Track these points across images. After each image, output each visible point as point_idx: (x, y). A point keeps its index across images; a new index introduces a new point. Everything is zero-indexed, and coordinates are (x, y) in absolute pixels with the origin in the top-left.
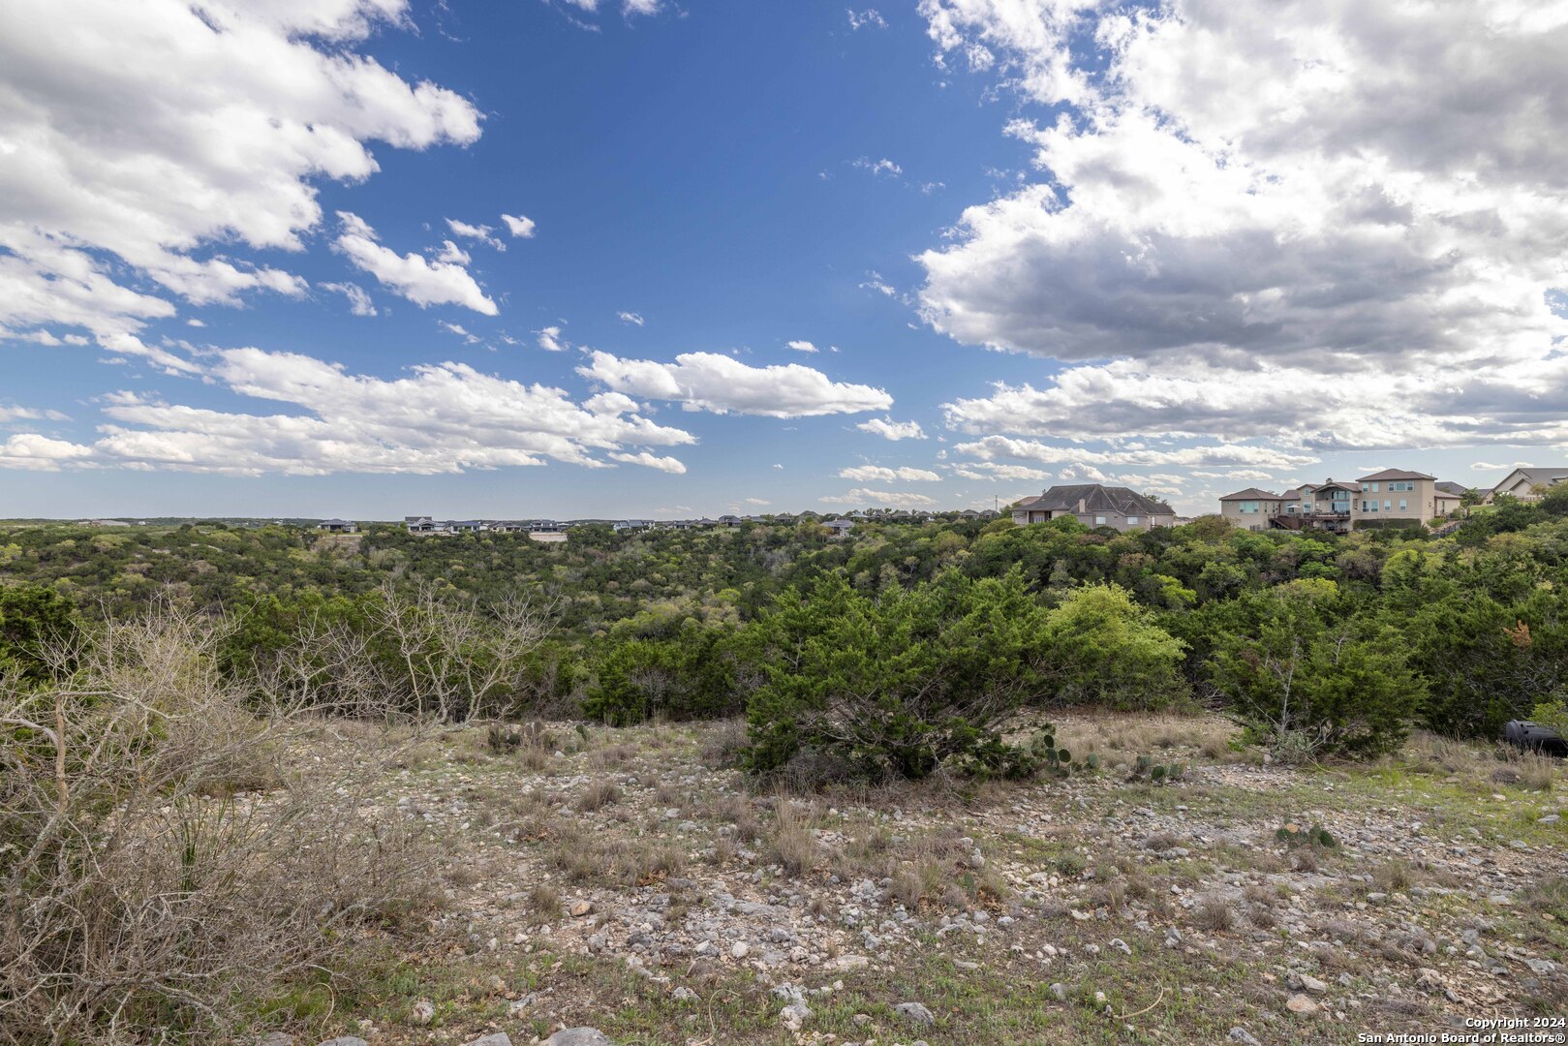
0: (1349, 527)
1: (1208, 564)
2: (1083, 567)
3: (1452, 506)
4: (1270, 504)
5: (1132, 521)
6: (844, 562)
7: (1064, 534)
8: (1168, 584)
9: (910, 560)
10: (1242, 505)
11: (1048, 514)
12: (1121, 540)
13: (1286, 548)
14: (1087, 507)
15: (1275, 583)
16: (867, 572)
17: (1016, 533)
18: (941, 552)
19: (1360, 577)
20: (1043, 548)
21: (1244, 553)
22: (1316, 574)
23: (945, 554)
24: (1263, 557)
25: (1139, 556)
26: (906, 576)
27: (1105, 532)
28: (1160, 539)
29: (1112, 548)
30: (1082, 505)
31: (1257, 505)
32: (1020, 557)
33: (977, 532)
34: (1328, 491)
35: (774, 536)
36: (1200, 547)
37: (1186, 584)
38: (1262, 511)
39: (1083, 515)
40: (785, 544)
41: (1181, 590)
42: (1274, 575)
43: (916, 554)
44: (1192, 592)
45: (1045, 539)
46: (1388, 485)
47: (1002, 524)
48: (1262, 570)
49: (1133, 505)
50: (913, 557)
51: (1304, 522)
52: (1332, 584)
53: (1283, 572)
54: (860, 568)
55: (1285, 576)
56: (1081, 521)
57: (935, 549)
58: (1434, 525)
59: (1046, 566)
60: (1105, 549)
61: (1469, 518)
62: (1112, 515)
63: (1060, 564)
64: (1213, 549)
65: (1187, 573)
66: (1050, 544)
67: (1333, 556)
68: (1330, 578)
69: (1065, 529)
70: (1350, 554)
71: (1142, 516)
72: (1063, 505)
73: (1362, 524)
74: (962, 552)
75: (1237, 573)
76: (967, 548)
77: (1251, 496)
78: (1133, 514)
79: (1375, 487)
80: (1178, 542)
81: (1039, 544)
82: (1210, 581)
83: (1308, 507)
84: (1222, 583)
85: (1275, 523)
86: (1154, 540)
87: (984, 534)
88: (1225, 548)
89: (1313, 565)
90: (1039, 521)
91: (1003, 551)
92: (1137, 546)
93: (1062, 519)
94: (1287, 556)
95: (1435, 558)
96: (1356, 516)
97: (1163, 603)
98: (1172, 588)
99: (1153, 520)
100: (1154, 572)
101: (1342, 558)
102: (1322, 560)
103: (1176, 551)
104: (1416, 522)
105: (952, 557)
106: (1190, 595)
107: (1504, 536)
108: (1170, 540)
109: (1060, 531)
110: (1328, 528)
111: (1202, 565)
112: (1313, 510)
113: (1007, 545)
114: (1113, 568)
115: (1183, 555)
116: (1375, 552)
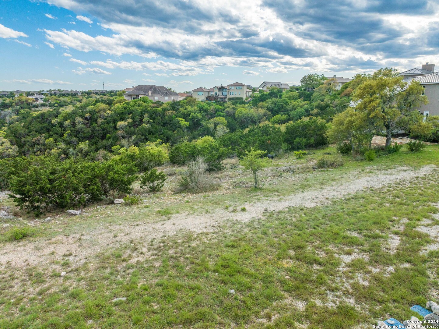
0: (227, 100)
1: (192, 113)
2: (154, 116)
3: (250, 93)
4: (206, 92)
5: (166, 98)
6: (56, 116)
7: (145, 104)
8: (182, 121)
9: (87, 115)
10: (199, 93)
11: (138, 96)
12: (164, 106)
13: (212, 108)
14: (152, 93)
15: (210, 119)
16: (69, 121)
17: (128, 104)
18: (99, 111)
19: (230, 116)
20: (139, 109)
21: (201, 109)
22: (220, 115)
23: (101, 112)
24: (206, 111)
25: (171, 111)
26: (86, 122)
27: (159, 103)
28: (176, 105)
29: (162, 109)
30: (150, 92)
31: (203, 93)
32: (131, 113)
33: (112, 103)
34: (221, 89)
35: (3, 103)
36: (189, 108)
37: (186, 121)
38: (204, 95)
39: (150, 96)
40: (10, 106)
41: (185, 123)
42: (209, 116)
43: (90, 112)
44: (188, 123)
45: (139, 106)
46: (236, 87)
47: (122, 100)
48: (206, 115)
49: (166, 93)
51: (215, 98)
52: (224, 118)
53: (211, 115)
54: (65, 119)
55: (212, 117)
56: (150, 99)
57: (97, 110)
58: (246, 99)
59: (141, 116)
60: (160, 109)
61: (254, 97)
62: (160, 96)
63: (146, 115)
64: (193, 109)
65: (186, 116)
66: (141, 107)
67: (224, 110)
68: (223, 117)
69: (145, 102)
70: (228, 109)
71: (169, 97)
72: (143, 93)
73: (230, 99)
74: (109, 111)
75: (200, 116)
76: (110, 109)
77: (200, 90)
78: (166, 96)
79: (233, 87)
80: (182, 106)
81: (137, 108)
82: (192, 119)
83: (216, 94)
84: (196, 120)
85: (208, 99)
86: (175, 106)
87: (115, 104)
88: (196, 108)
89: (219, 113)
90: (134, 99)
91: (124, 111)
92: (170, 108)
93: (143, 98)
94: (212, 110)
95: (247, 110)
96: (228, 96)
97: (180, 127)
98: (183, 122)
99: (173, 98)
100: (176, 117)
101: (226, 110)
102: (221, 111)
103: (182, 109)
104: (242, 98)
105: (105, 114)
106: (188, 124)
107: (261, 103)
108: (180, 106)
109: (143, 103)
110: (221, 101)
111: (190, 114)
112: (217, 94)
113: (125, 108)
114: (163, 116)
115: (184, 111)
116: (233, 108)
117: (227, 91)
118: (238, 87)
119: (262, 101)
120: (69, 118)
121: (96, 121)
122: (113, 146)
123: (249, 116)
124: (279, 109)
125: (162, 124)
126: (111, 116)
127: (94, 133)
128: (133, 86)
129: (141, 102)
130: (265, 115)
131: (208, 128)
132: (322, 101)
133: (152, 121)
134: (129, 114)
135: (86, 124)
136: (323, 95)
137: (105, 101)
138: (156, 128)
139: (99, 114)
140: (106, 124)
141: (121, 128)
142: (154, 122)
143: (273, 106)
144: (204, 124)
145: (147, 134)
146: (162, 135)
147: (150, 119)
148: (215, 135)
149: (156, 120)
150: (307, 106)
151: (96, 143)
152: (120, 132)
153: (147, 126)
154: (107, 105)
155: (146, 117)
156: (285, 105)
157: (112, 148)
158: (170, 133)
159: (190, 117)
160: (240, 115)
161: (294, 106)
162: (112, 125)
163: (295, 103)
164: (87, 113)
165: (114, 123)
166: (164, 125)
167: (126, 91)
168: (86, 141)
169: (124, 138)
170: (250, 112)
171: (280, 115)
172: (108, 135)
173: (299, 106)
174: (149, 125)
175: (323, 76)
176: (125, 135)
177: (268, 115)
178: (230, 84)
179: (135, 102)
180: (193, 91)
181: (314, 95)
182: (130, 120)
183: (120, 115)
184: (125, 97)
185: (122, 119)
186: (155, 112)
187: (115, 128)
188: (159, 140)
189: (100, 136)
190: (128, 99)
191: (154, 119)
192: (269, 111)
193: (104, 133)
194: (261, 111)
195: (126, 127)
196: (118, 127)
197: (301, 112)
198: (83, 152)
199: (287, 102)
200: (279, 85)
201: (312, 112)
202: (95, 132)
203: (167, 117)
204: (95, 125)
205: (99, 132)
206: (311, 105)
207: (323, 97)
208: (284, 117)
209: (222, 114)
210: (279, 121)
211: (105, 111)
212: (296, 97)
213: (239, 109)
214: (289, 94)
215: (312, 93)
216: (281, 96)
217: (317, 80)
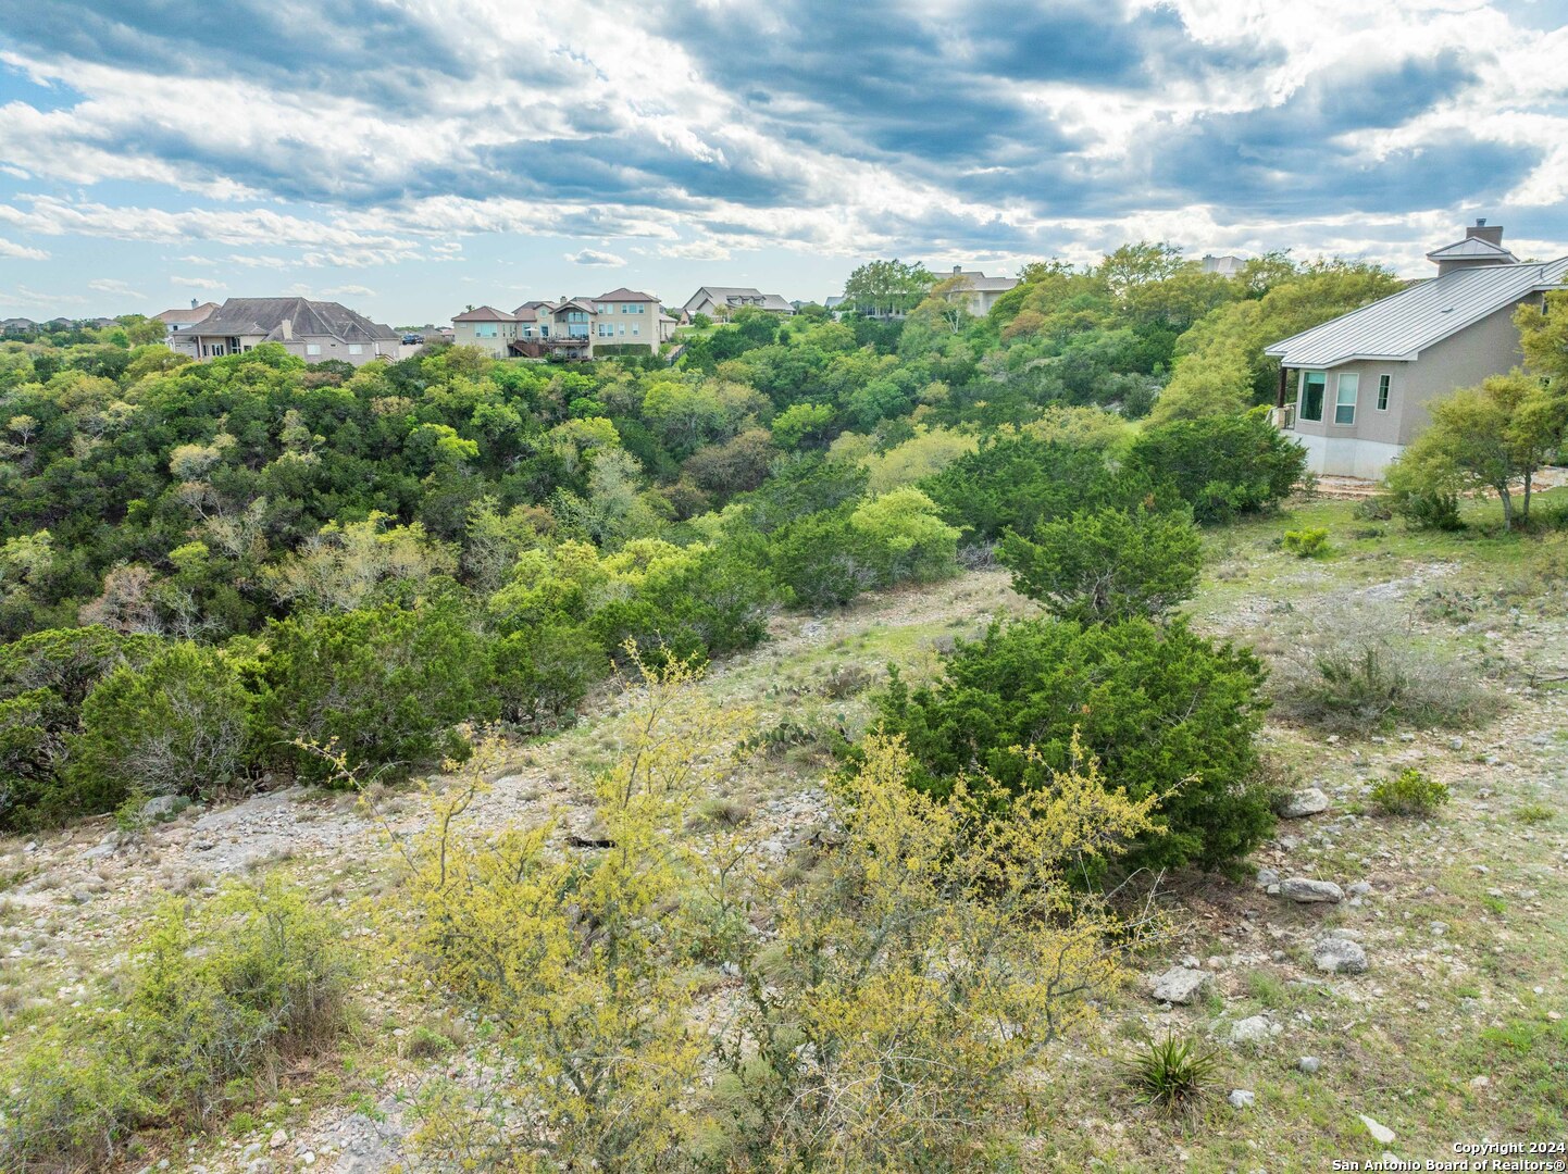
0: (589, 353)
1: (479, 407)
2: (327, 419)
3: (671, 329)
4: (507, 326)
5: (355, 350)
7: (276, 372)
8: (447, 436)
9: (20, 423)
10: (478, 328)
11: (233, 341)
12: (361, 378)
14: (294, 330)
15: (550, 425)
17: (202, 372)
18: (74, 406)
21: (510, 391)
22: (582, 414)
23: (84, 408)
24: (528, 394)
25: (394, 399)
26: (19, 450)
27: (336, 369)
28: (410, 376)
29: (357, 392)
30: (287, 327)
31: (495, 328)
32: (224, 409)
33: (121, 370)
34: (564, 312)
36: (465, 386)
37: (460, 435)
38: (500, 335)
39: (289, 343)
41: (461, 442)
42: (546, 415)
43: (28, 411)
44: (473, 442)
45: (250, 380)
46: (620, 307)
47: (166, 357)
48: (533, 410)
49: (353, 328)
50: (24, 418)
51: (544, 348)
52: (608, 422)
53: (554, 411)
55: (558, 418)
56: (291, 351)
57: (60, 401)
58: (664, 351)
59: (270, 420)
60: (345, 392)
61: (687, 343)
62: (328, 341)
63: (292, 416)
64: (480, 388)
65: (459, 416)
66: (259, 387)
67: (596, 390)
68: (602, 416)
69: (274, 364)
70: (611, 387)
71: (368, 343)
72: (256, 328)
73: (602, 350)
74: (119, 405)
75: (510, 414)
76: (121, 397)
77: (483, 316)
78: (356, 341)
79: (610, 308)
80: (433, 381)
81: (247, 388)
82: (485, 427)
83: (545, 330)
84: (498, 431)
85: (514, 350)
86: (402, 378)
87: (138, 374)
88: (487, 386)
89: (582, 402)
90: (218, 352)
91: (189, 401)
92: (385, 386)
93: (261, 350)
94: (553, 392)
95: (688, 390)
96: (594, 341)
97: (442, 456)
98: (451, 440)
99: (377, 347)
100: (421, 421)
101: (603, 391)
102: (586, 395)
103: (436, 391)
104: (649, 348)
105: (103, 414)
106: (472, 446)
107: (726, 364)
108: (420, 377)
109: (267, 367)
110: (569, 355)
111: (472, 408)
112: (552, 332)
113: (193, 391)
114: (366, 419)
115: (448, 397)
116: (630, 383)
117: (590, 319)
118: (628, 306)
119: (726, 357)
121: (67, 448)
122: (172, 547)
123: (699, 410)
124: (796, 383)
125: (366, 450)
126: (134, 423)
127: (66, 496)
128: (194, 302)
129: (259, 365)
130: (750, 408)
131: (557, 462)
132: (942, 351)
133: (323, 439)
134: (215, 415)
135: (16, 459)
136: (934, 335)
137: (91, 362)
138: (345, 469)
139: (73, 418)
140: (119, 459)
141: (192, 470)
142: (330, 444)
143: (771, 373)
144: (535, 445)
145: (316, 493)
146: (381, 495)
147: (312, 431)
148: (590, 485)
149: (340, 436)
150: (902, 373)
151: (84, 537)
152: (191, 490)
153: (303, 458)
154: (107, 380)
155: (293, 425)
156: (813, 370)
157: (172, 554)
158: (410, 483)
159: (476, 421)
160: (665, 407)
161: (849, 371)
162: (148, 459)
163: (850, 361)
164: (18, 414)
165: (155, 451)
166: (375, 452)
167: (164, 320)
168: (34, 529)
169: (209, 510)
170: (701, 395)
171: (807, 406)
172: (134, 505)
173: (868, 372)
174: (311, 455)
175: (919, 268)
176: (214, 498)
177: (760, 407)
178: (597, 295)
179: (232, 366)
180: (456, 321)
181: (905, 335)
182: (226, 440)
183: (171, 417)
184: (170, 346)
185: (190, 435)
186: (327, 405)
187: (163, 470)
188: (375, 514)
189: (99, 504)
190: (194, 355)
191: (328, 430)
192: (762, 392)
193: (114, 496)
194: (741, 393)
195: (215, 466)
196: (175, 467)
197: (886, 393)
198: (32, 577)
199: (820, 360)
200: (756, 300)
201: (921, 393)
202: (72, 492)
203: (382, 424)
204: (64, 462)
205: (93, 492)
206: (917, 368)
207: (938, 341)
208: (822, 412)
209: (593, 405)
210: (804, 425)
211: (100, 402)
212: (846, 340)
213: (656, 387)
214: (814, 331)
215: (899, 329)
216: (785, 338)
217: (902, 283)
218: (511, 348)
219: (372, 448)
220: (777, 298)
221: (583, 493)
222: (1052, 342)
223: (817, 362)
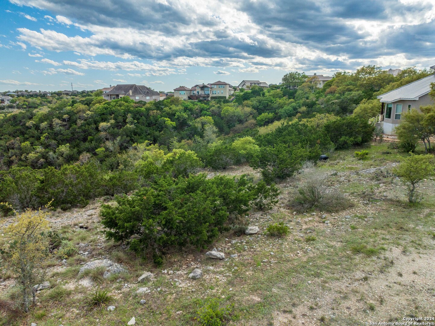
0: (209, 99)
1: (177, 113)
2: (138, 116)
3: (232, 92)
4: (188, 91)
5: (148, 98)
6: (31, 118)
7: (127, 104)
8: (167, 121)
9: (65, 116)
10: (180, 92)
11: (118, 96)
12: (148, 105)
13: (196, 107)
14: (132, 93)
15: (196, 118)
16: (46, 123)
17: (108, 104)
18: (78, 112)
19: (216, 115)
20: (122, 109)
21: (186, 109)
22: (205, 115)
23: (80, 113)
24: (191, 110)
25: (155, 111)
26: (65, 123)
27: (142, 103)
28: (160, 105)
29: (146, 109)
30: (131, 92)
31: (185, 92)
32: (113, 113)
33: (90, 103)
34: (203, 87)
36: (174, 107)
37: (172, 120)
38: (186, 94)
39: (131, 96)
41: (171, 122)
42: (195, 116)
43: (68, 113)
44: (174, 123)
45: (120, 106)
46: (218, 86)
47: (101, 100)
48: (191, 114)
49: (148, 92)
50: (66, 115)
51: (197, 97)
52: (210, 117)
53: (197, 114)
54: (41, 121)
55: (198, 116)
56: (131, 98)
57: (75, 111)
58: (230, 98)
59: (124, 116)
60: (143, 109)
61: (237, 96)
62: (141, 96)
63: (129, 115)
64: (178, 108)
65: (171, 116)
66: (122, 108)
67: (209, 109)
69: (126, 102)
70: (213, 108)
71: (151, 96)
72: (123, 92)
73: (212, 98)
74: (88, 112)
75: (185, 115)
76: (89, 110)
77: (182, 89)
78: (148, 96)
79: (215, 86)
80: (166, 106)
81: (119, 108)
82: (178, 119)
83: (198, 92)
84: (181, 120)
85: (190, 98)
86: (158, 105)
87: (94, 104)
88: (180, 107)
89: (205, 112)
90: (114, 98)
91: (105, 111)
92: (154, 107)
93: (124, 98)
94: (197, 109)
95: (233, 109)
96: (211, 95)
97: (166, 127)
98: (169, 122)
99: (154, 97)
100: (161, 117)
101: (211, 109)
102: (206, 110)
103: (166, 109)
104: (225, 97)
105: (84, 115)
106: (174, 124)
107: (246, 102)
108: (163, 105)
109: (124, 102)
110: (204, 99)
111: (175, 113)
112: (200, 93)
113: (106, 109)
114: (148, 116)
115: (169, 110)
116: (219, 107)
117: (210, 89)
118: (220, 86)
119: (246, 100)
120: (46, 120)
121: (75, 122)
122: (97, 149)
123: (236, 114)
124: (265, 107)
125: (147, 125)
126: (92, 117)
127: (74, 135)
128: (110, 86)
129: (123, 102)
130: (251, 114)
131: (196, 128)
132: (307, 98)
133: (136, 121)
134: (111, 115)
135: (64, 125)
136: (306, 93)
137: (83, 101)
138: (141, 129)
139: (78, 115)
140: (87, 126)
141: (104, 129)
142: (138, 123)
143: (258, 104)
144: (191, 123)
145: (133, 135)
146: (149, 136)
147: (134, 119)
148: (204, 135)
149: (141, 121)
150: (294, 104)
151: (77, 146)
152: (103, 134)
153: (131, 126)
154: (86, 106)
155: (129, 117)
156: (270, 103)
157: (96, 150)
158: (157, 133)
159: (176, 117)
160: (227, 114)
161: (280, 104)
162: (94, 126)
163: (280, 101)
164: (65, 114)
165: (96, 124)
166: (149, 125)
167: (103, 90)
168: (67, 143)
169: (107, 139)
170: (237, 110)
171: (267, 114)
172: (89, 138)
173: (285, 104)
174: (133, 125)
175: (304, 74)
176: (109, 136)
177: (254, 113)
178: (212, 83)
179: (117, 102)
180: (175, 90)
181: (297, 93)
182: (113, 121)
183: (100, 115)
184: (103, 97)
185: (104, 120)
186: (138, 112)
187: (97, 129)
188: (147, 141)
189: (81, 137)
190: (108, 99)
191: (138, 119)
192: (255, 109)
193: (85, 135)
194: (248, 110)
195: (109, 128)
196: (100, 128)
197: (288, 110)
198: (64, 156)
199: (272, 100)
200: (258, 84)
201: (299, 110)
202: (75, 134)
203: (151, 117)
204: (74, 126)
205: (80, 134)
206: (298, 103)
207: (307, 95)
208: (271, 115)
209: (208, 113)
210: (266, 119)
211: (84, 112)
212: (280, 95)
213: (225, 108)
214: (272, 92)
215: (296, 91)
216: (264, 94)
217: (298, 79)
218: (189, 97)
219: (149, 124)
220: (265, 83)
221: (202, 137)
222: (339, 95)
223: (271, 101)
